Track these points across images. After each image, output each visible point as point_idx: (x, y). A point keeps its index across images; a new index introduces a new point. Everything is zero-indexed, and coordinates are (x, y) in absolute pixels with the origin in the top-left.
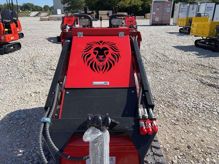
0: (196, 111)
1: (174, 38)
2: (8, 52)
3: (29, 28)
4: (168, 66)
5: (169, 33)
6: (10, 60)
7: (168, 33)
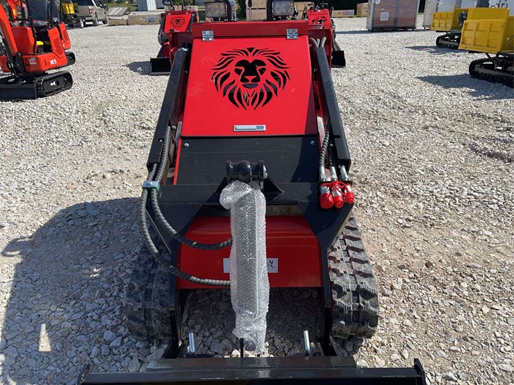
0: (451, 203)
1: (422, 60)
2: (46, 93)
3: (85, 43)
4: (401, 117)
5: (412, 48)
6: (52, 111)
7: (409, 48)
